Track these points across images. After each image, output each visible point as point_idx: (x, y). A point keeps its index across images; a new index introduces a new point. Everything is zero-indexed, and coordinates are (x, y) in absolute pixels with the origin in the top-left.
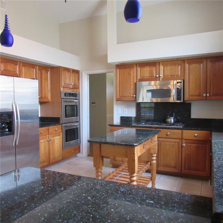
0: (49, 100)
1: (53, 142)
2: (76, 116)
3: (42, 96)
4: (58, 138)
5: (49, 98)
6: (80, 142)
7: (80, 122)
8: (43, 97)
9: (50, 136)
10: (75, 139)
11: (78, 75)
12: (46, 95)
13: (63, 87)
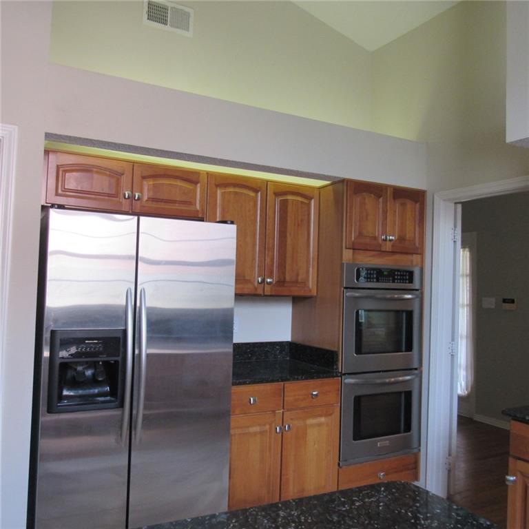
0: (310, 291)
1: (301, 436)
2: (404, 349)
3: (285, 278)
4: (320, 425)
5: (312, 284)
6: (420, 445)
7: (421, 372)
8: (288, 278)
9: (287, 414)
10: (399, 433)
11: (418, 205)
12: (298, 275)
13: (353, 249)
